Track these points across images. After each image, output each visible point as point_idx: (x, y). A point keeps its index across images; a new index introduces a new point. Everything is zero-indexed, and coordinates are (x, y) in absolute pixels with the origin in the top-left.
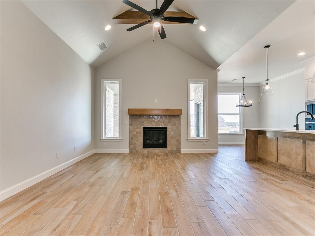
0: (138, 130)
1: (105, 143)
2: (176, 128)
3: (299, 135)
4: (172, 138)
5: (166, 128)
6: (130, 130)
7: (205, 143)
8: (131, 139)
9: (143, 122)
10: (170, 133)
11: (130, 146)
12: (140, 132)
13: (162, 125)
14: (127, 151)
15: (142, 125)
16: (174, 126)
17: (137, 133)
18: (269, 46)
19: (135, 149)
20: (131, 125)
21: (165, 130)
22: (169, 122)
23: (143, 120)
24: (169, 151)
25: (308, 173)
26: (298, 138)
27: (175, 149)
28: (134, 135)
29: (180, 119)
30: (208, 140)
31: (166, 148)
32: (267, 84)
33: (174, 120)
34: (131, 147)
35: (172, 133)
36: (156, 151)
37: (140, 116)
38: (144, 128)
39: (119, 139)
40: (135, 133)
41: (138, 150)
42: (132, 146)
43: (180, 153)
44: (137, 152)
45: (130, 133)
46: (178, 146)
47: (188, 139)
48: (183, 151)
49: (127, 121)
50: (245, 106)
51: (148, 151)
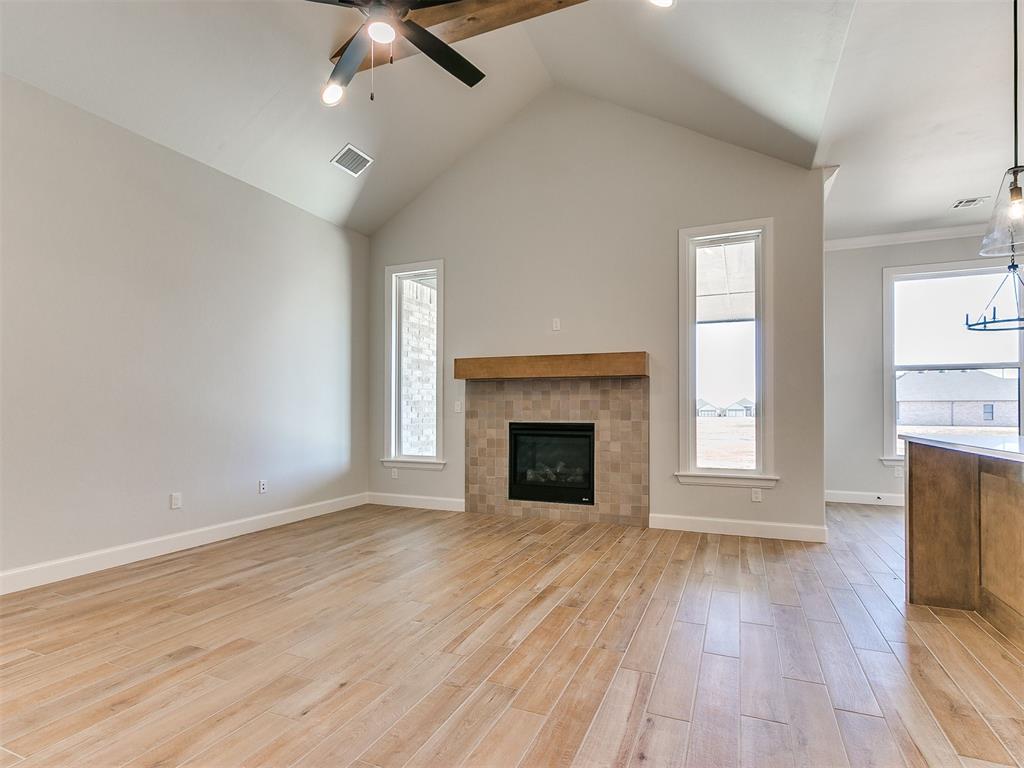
0: (492, 433)
1: (395, 473)
2: (630, 430)
4: (615, 467)
5: (590, 428)
6: (467, 432)
7: (758, 495)
8: (471, 463)
9: (509, 404)
10: (606, 447)
11: (467, 488)
12: (500, 442)
13: (575, 417)
14: (458, 503)
15: (507, 416)
16: (622, 419)
17: (491, 442)
19: (483, 498)
20: (470, 414)
21: (590, 433)
22: (605, 406)
23: (511, 397)
24: (603, 517)
27: (625, 510)
28: (482, 451)
29: (647, 391)
30: (773, 484)
31: (591, 502)
33: (620, 397)
34: (471, 492)
35: (615, 447)
36: (555, 511)
37: (500, 383)
38: (512, 426)
39: (434, 461)
40: (483, 443)
41: (493, 504)
42: (475, 489)
43: (645, 525)
44: (491, 508)
45: (467, 444)
46: (639, 500)
47: (681, 473)
48: (657, 520)
49: (460, 404)
51: (526, 511)
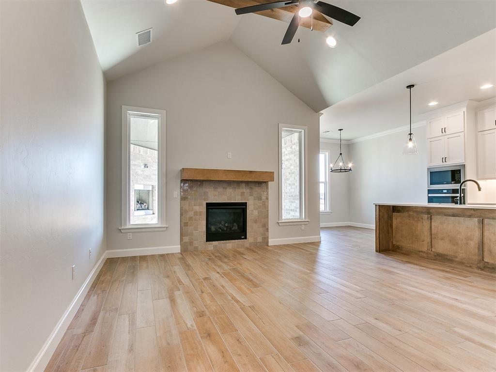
0: (197, 208)
1: (130, 236)
2: (261, 205)
3: (473, 212)
4: (256, 221)
5: (245, 204)
6: (181, 208)
7: (303, 227)
8: (184, 225)
9: (206, 193)
10: (252, 213)
11: (181, 239)
12: (201, 213)
13: (238, 200)
14: (176, 248)
15: (205, 199)
16: (258, 200)
17: (196, 213)
18: (413, 86)
19: (191, 243)
20: (183, 199)
21: (245, 207)
22: (251, 195)
23: (207, 190)
24: (250, 244)
25: (487, 263)
26: (470, 216)
27: (260, 239)
28: (191, 218)
29: (267, 188)
30: (307, 223)
31: (246, 238)
32: (410, 139)
33: (257, 190)
34: (184, 241)
35: (256, 213)
36: (230, 245)
37: (201, 182)
38: (208, 204)
39: (160, 226)
40: (191, 214)
41: (197, 245)
42: (186, 239)
43: (268, 246)
44: (196, 249)
45: (181, 215)
46: (265, 234)
48: (272, 242)
49: (177, 194)
50: (339, 171)
51: (215, 247)
